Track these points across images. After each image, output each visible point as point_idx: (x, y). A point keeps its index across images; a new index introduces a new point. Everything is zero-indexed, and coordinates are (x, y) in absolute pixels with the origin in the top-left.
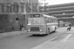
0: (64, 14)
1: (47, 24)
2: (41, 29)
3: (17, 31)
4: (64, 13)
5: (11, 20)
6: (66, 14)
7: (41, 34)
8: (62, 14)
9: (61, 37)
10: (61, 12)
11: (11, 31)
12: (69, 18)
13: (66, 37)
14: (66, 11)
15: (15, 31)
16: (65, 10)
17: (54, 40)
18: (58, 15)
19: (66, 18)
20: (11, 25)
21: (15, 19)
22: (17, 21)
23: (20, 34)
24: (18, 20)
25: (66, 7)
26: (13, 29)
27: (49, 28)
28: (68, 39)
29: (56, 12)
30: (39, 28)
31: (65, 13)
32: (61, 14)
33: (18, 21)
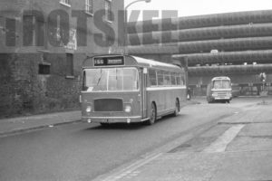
0: (215, 52)
1: (148, 89)
2: (129, 104)
3: (44, 113)
4: (215, 48)
5: (20, 74)
6: (223, 53)
7: (129, 121)
8: (209, 52)
9: (203, 136)
10: (204, 46)
11: (19, 114)
12: (233, 66)
13: (221, 135)
14: (222, 41)
15: (36, 114)
16: (219, 38)
17: (179, 147)
18: (195, 55)
19: (222, 67)
20: (19, 92)
21: (37, 68)
22: (43, 78)
23: (55, 125)
24: (48, 73)
25: (222, 28)
26: (28, 107)
27: (154, 102)
28: (228, 145)
29: (186, 45)
30: (121, 101)
31: (220, 51)
32: (205, 52)
33: (48, 76)
